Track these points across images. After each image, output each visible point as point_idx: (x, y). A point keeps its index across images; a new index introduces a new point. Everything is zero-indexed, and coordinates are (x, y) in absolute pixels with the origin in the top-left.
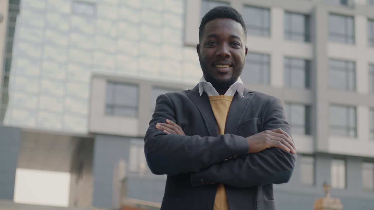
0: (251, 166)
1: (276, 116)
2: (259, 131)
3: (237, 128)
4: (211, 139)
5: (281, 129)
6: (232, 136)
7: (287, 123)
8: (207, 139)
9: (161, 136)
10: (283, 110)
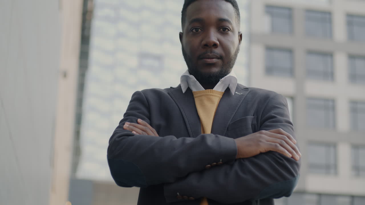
0: (241, 174)
1: (275, 113)
2: (255, 131)
3: (227, 128)
4: (189, 140)
5: (282, 130)
6: (217, 136)
7: (290, 123)
8: (184, 140)
9: (126, 137)
10: (285, 107)
